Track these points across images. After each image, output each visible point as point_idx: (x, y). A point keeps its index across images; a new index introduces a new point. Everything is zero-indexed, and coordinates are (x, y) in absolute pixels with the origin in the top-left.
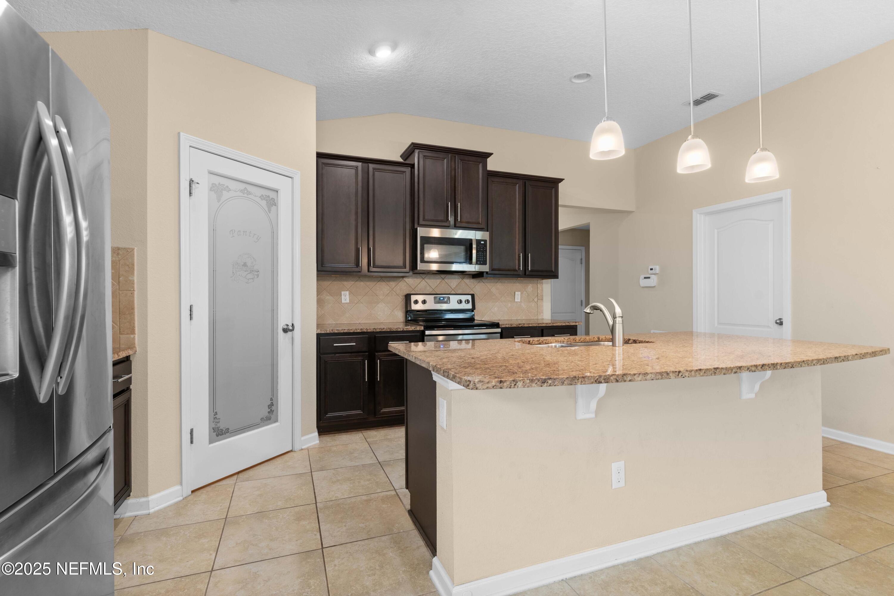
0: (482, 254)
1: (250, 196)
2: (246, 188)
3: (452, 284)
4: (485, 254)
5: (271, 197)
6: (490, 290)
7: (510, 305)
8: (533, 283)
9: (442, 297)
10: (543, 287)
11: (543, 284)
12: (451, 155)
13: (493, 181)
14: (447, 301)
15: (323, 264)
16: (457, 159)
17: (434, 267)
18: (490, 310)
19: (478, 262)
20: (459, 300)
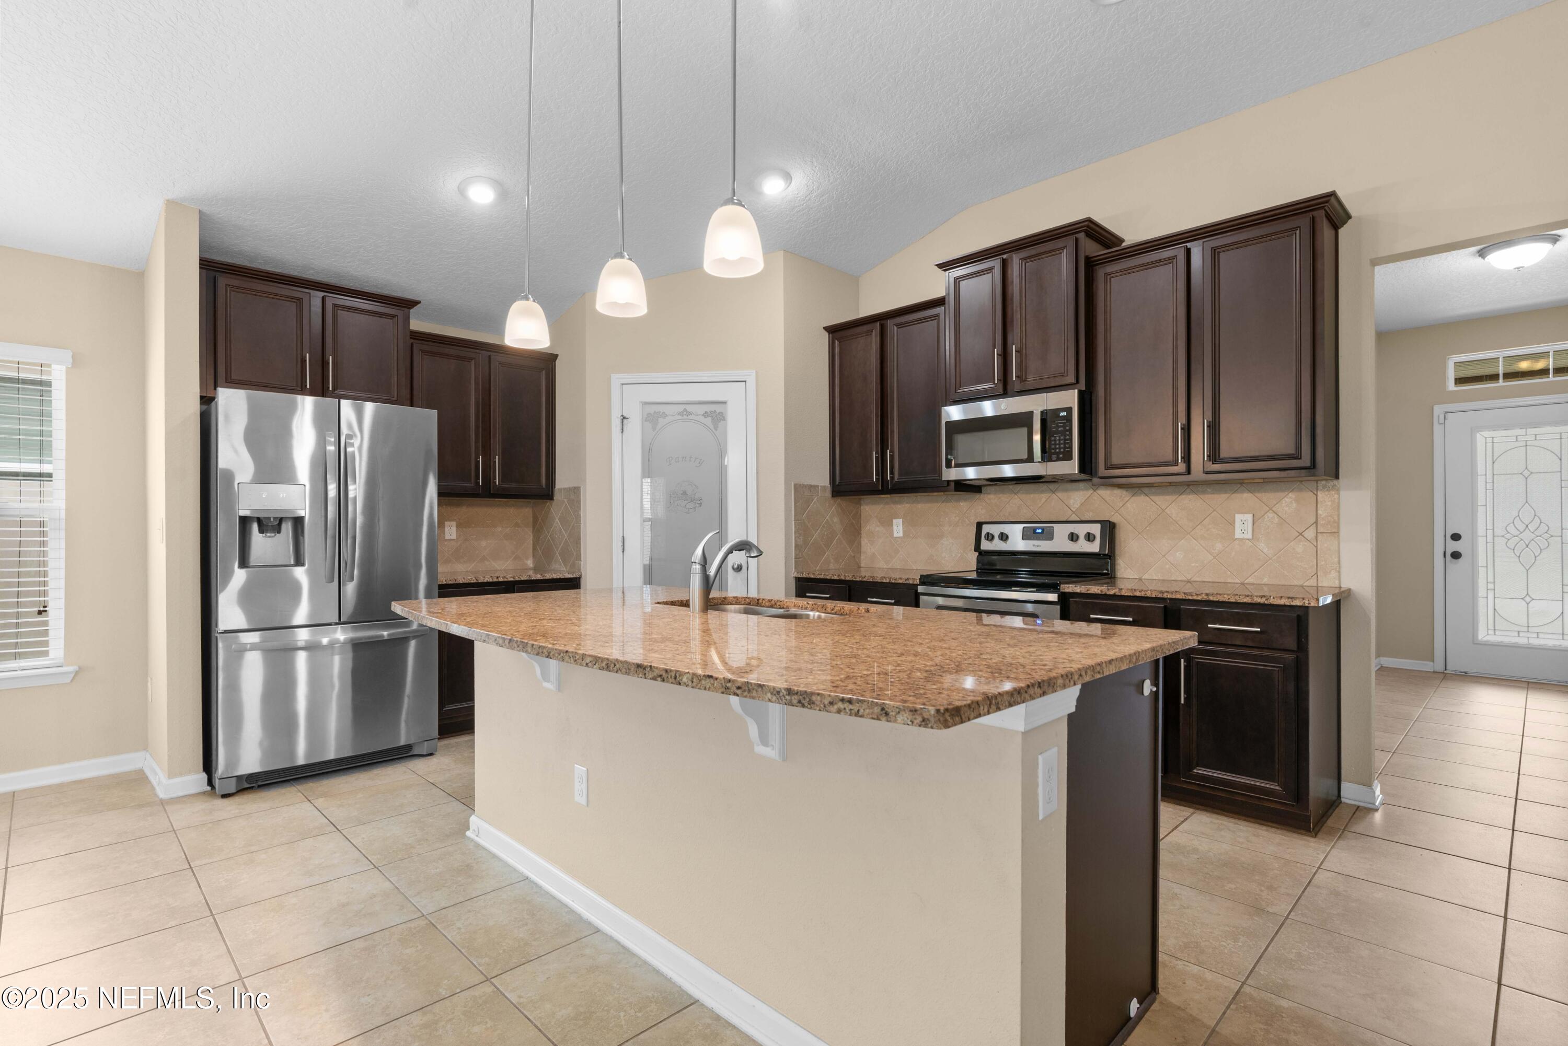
0: (1062, 438)
1: (690, 417)
2: (685, 409)
3: (1072, 501)
4: (1068, 437)
5: (717, 411)
6: (1163, 511)
7: (1219, 546)
8: (1301, 490)
9: (1039, 528)
10: (1339, 498)
11: (1338, 490)
12: (1005, 256)
13: (1110, 274)
14: (1048, 535)
15: (837, 481)
16: (1015, 260)
17: (971, 473)
18: (1164, 556)
19: (1054, 456)
20: (1072, 534)
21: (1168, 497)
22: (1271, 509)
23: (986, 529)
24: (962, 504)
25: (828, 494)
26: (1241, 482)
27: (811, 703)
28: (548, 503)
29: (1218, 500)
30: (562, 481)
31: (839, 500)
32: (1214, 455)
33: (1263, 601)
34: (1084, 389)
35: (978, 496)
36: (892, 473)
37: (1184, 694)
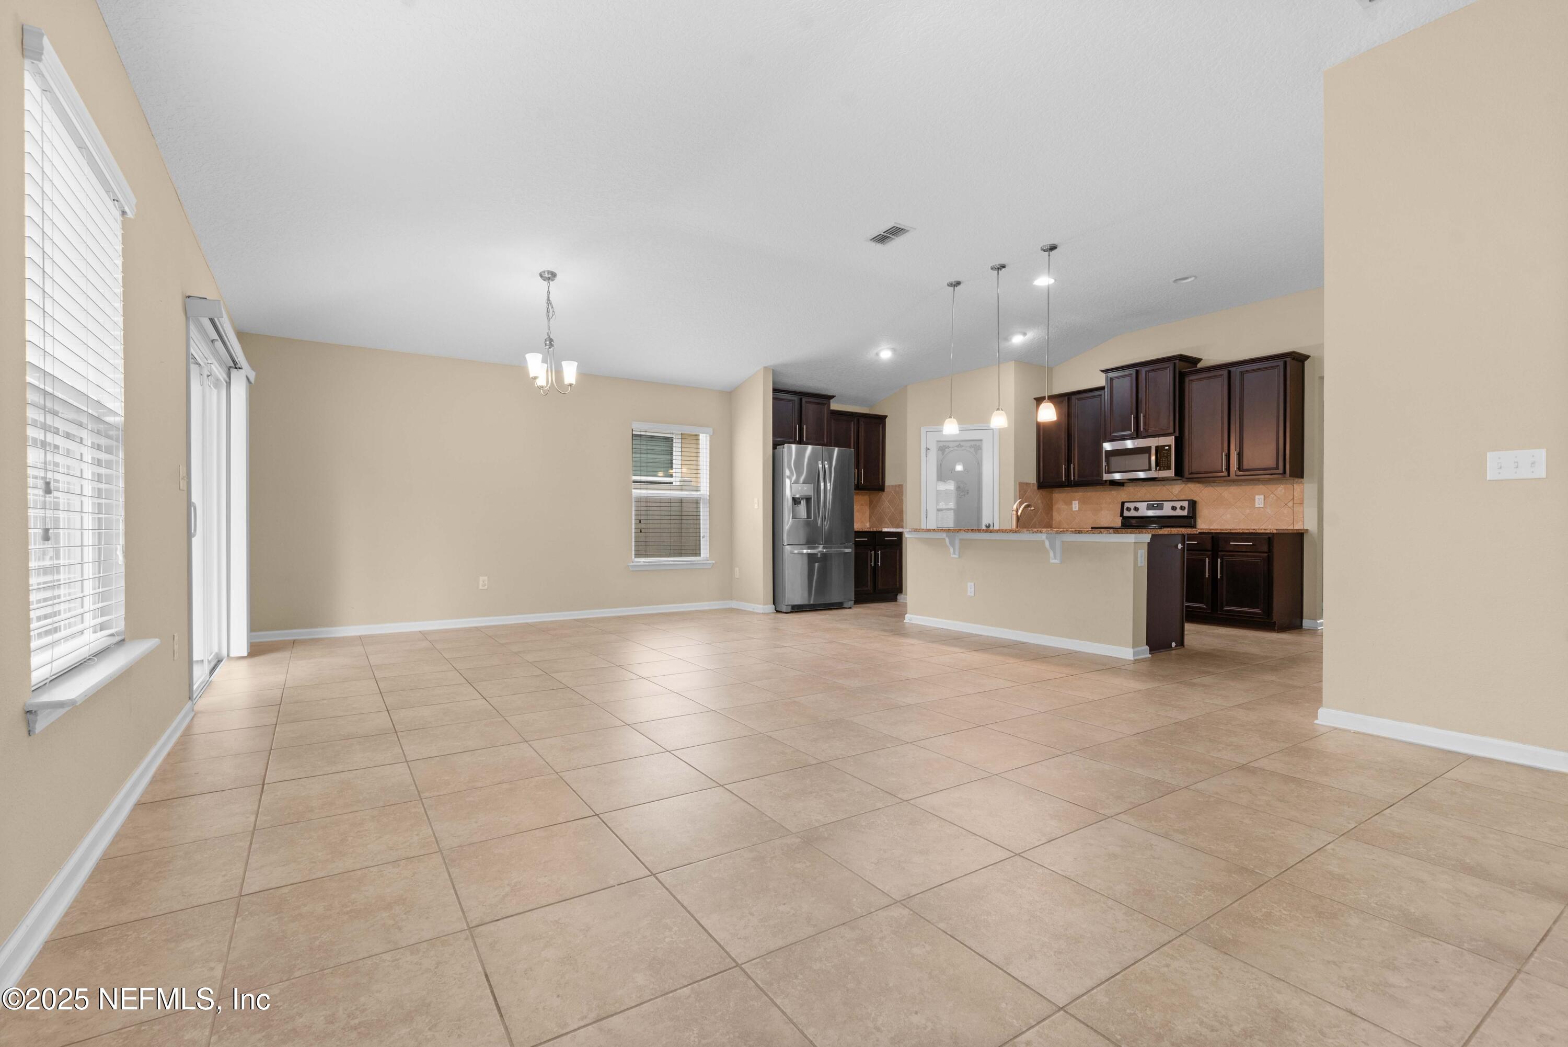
0: (1166, 459)
1: (962, 448)
2: (960, 444)
3: (1174, 490)
4: (1169, 459)
5: (977, 445)
6: (1221, 494)
7: (1248, 511)
8: (1286, 484)
9: (1155, 504)
10: (1304, 487)
11: (1303, 484)
12: (1137, 368)
13: (1192, 380)
14: (1160, 507)
15: (1041, 480)
16: (1143, 371)
17: (1117, 476)
18: (1221, 517)
19: (1162, 468)
20: (1173, 506)
21: (1223, 488)
22: (1273, 493)
23: (1126, 505)
24: (1113, 492)
25: (1036, 487)
26: (1258, 480)
27: (1082, 532)
28: (881, 493)
29: (1247, 489)
30: (890, 480)
31: (1041, 491)
32: (1240, 468)
33: (1254, 531)
34: (1178, 435)
35: (1122, 488)
36: (1074, 476)
37: (1220, 574)
